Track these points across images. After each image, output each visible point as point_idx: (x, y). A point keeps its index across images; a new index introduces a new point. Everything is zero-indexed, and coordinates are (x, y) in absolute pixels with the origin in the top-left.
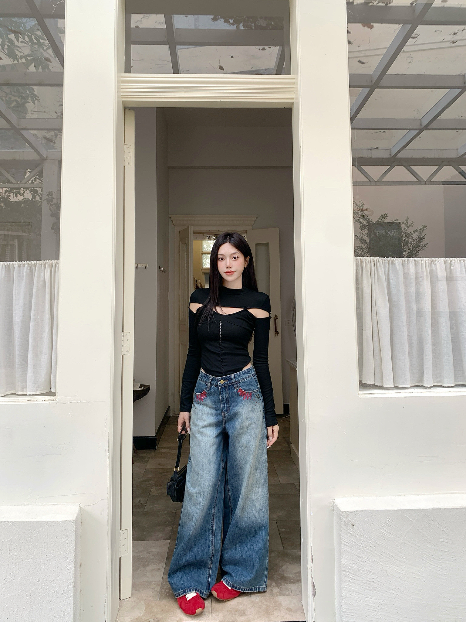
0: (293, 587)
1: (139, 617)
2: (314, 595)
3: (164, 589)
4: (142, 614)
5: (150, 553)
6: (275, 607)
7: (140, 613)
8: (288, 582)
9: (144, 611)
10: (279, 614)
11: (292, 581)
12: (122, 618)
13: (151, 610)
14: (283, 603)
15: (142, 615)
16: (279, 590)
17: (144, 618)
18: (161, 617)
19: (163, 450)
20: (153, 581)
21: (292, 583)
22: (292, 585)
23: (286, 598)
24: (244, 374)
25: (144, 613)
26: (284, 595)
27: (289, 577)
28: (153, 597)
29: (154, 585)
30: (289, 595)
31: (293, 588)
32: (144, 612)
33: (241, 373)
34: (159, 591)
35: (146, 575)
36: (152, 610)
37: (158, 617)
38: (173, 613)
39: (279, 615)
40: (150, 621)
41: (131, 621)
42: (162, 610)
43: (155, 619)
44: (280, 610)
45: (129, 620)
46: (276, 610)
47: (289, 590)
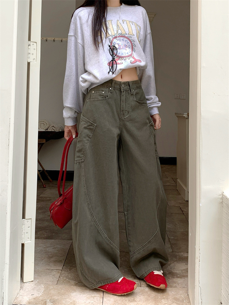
0: (179, 281)
1: (37, 297)
3: (62, 276)
10: (166, 302)
11: (178, 276)
13: (49, 292)
14: (170, 293)
15: (40, 296)
18: (56, 298)
20: (54, 270)
21: (178, 277)
22: (179, 279)
23: (174, 289)
25: (42, 294)
27: (176, 272)
28: (52, 281)
29: (55, 273)
30: (176, 287)
34: (58, 277)
35: (49, 264)
40: (46, 302)
41: (29, 300)
42: (59, 293)
43: (51, 300)
44: (167, 299)
45: (28, 299)
46: (163, 298)
47: (175, 283)
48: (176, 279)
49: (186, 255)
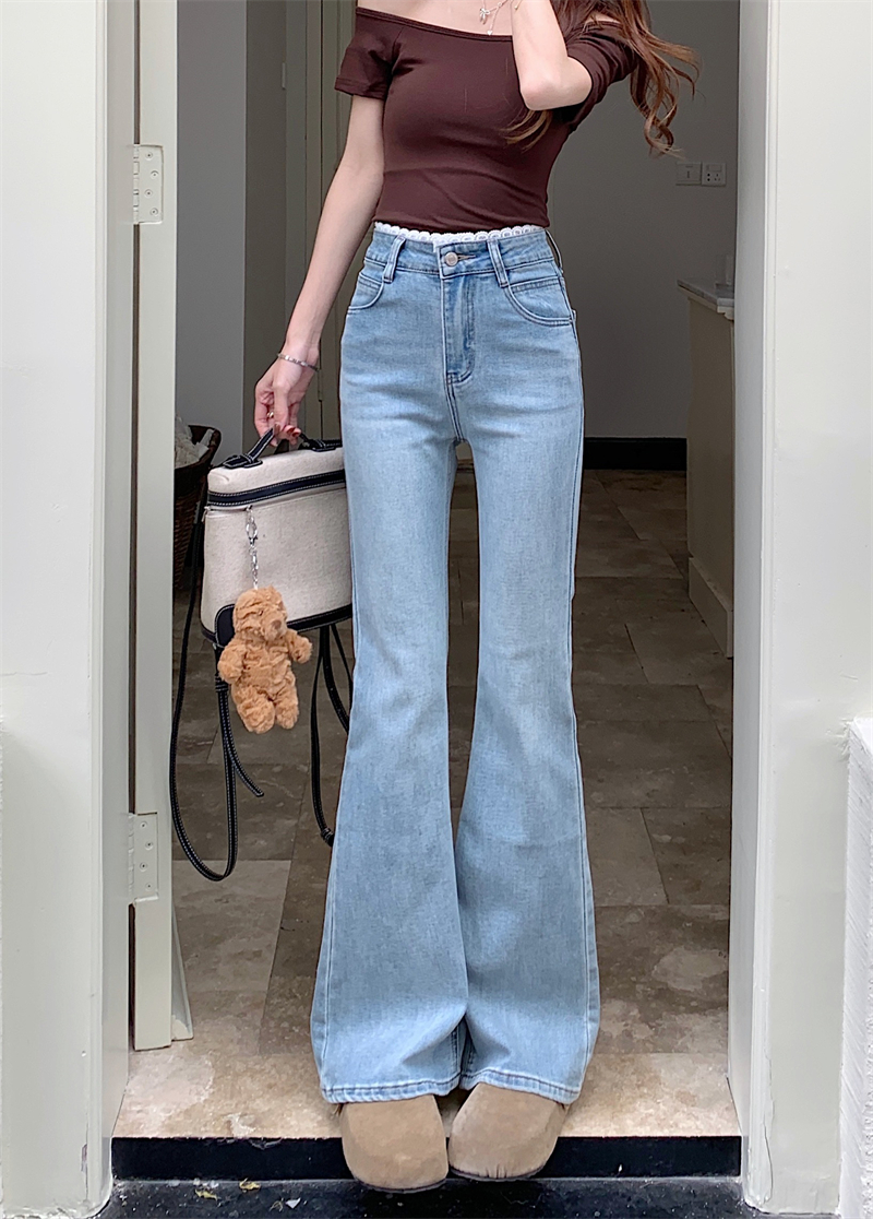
0: (698, 1024)
1: (194, 1105)
3: (273, 1019)
4: (203, 1098)
6: (639, 1086)
7: (199, 1094)
8: (682, 1008)
9: (212, 1087)
10: (651, 1111)
11: (694, 1004)
12: (139, 1107)
13: (233, 1086)
14: (663, 1074)
15: (205, 1101)
16: (651, 1032)
17: (209, 1110)
18: (264, 1109)
20: (238, 992)
21: (693, 1010)
22: (695, 1017)
23: (677, 1060)
25: (210, 1095)
26: (668, 1050)
27: (684, 991)
28: (240, 1041)
29: (242, 1005)
30: (682, 1050)
31: (697, 1028)
32: (212, 1090)
34: (258, 1024)
36: (237, 1087)
37: (255, 1107)
40: (229, 1122)
41: (170, 1117)
42: (270, 1087)
43: (246, 1115)
44: (654, 1098)
45: (163, 1116)
46: (641, 1097)
47: (683, 1035)
48: (685, 1015)
49: (719, 916)
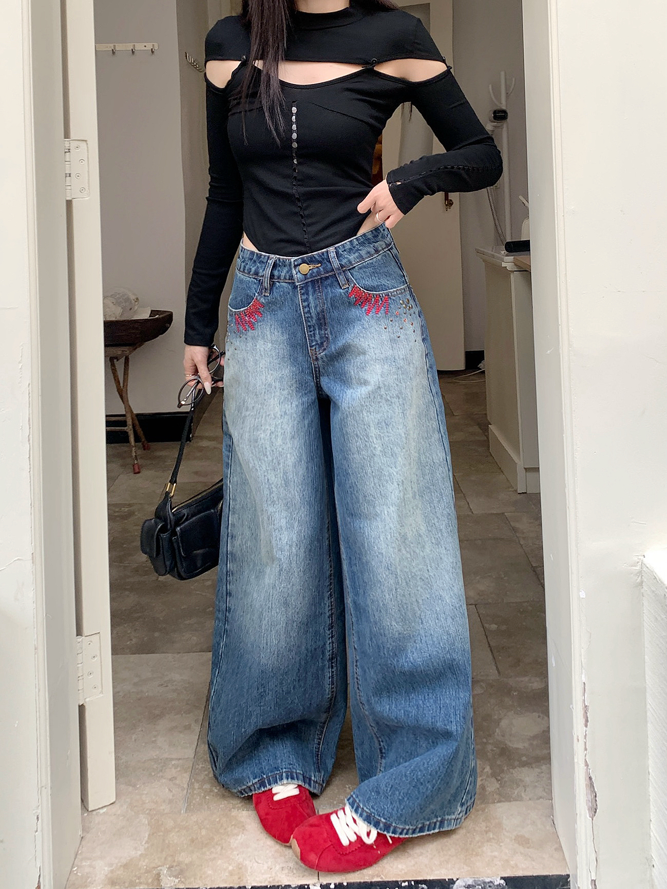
0: (527, 775)
1: (132, 859)
2: (594, 810)
3: (197, 781)
4: (139, 853)
5: (167, 686)
6: (487, 832)
7: (136, 849)
8: (516, 763)
9: (147, 842)
10: (496, 854)
11: (524, 759)
12: (88, 863)
13: (164, 840)
14: (504, 820)
15: (141, 855)
16: (498, 785)
17: (143, 864)
18: (187, 861)
19: (205, 443)
20: (172, 759)
22: (525, 770)
23: (515, 808)
24: (362, 244)
25: (145, 849)
26: (508, 799)
27: (517, 749)
28: (170, 801)
29: (174, 771)
30: (519, 798)
31: (527, 780)
32: (146, 846)
33: (356, 242)
34: (186, 786)
35: (154, 742)
36: (167, 842)
37: (181, 859)
38: (220, 848)
39: (495, 857)
41: (112, 871)
42: (193, 840)
43: (172, 867)
44: (498, 842)
46: (488, 841)
47: (518, 786)
